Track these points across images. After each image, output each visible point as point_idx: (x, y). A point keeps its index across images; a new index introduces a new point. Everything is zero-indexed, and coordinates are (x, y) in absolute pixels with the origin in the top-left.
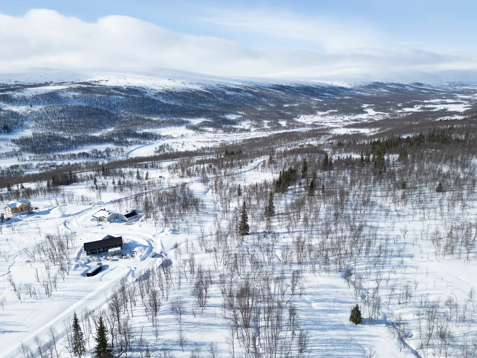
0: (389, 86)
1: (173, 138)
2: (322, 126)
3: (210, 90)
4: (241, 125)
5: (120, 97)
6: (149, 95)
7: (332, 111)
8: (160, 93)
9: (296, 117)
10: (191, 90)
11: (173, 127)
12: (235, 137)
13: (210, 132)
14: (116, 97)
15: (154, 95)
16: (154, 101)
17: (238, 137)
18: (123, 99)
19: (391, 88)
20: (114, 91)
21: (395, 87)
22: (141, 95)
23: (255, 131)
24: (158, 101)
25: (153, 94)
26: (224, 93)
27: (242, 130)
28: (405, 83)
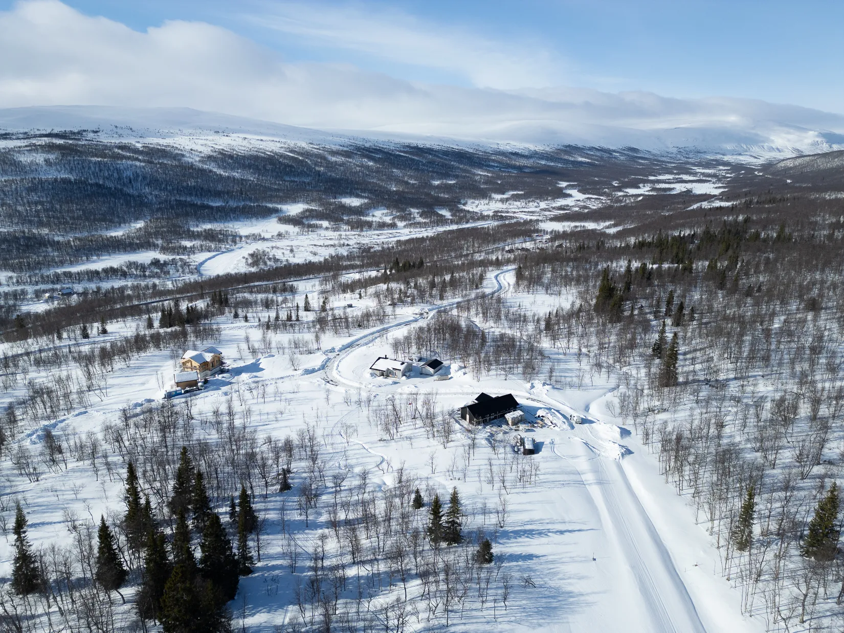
0: (589, 152)
1: (264, 239)
2: (512, 218)
3: (299, 153)
4: (373, 216)
5: (138, 163)
6: (190, 160)
7: (515, 193)
8: (210, 158)
9: (460, 203)
10: (264, 153)
11: (254, 220)
12: (376, 237)
13: (327, 228)
14: (130, 162)
15: (200, 161)
16: (202, 171)
17: (380, 237)
18: (143, 167)
19: (593, 155)
20: (120, 151)
21: (598, 154)
22: (175, 160)
23: (405, 227)
24: (211, 171)
25: (198, 159)
26: (325, 158)
27: (382, 226)
28: (612, 148)
